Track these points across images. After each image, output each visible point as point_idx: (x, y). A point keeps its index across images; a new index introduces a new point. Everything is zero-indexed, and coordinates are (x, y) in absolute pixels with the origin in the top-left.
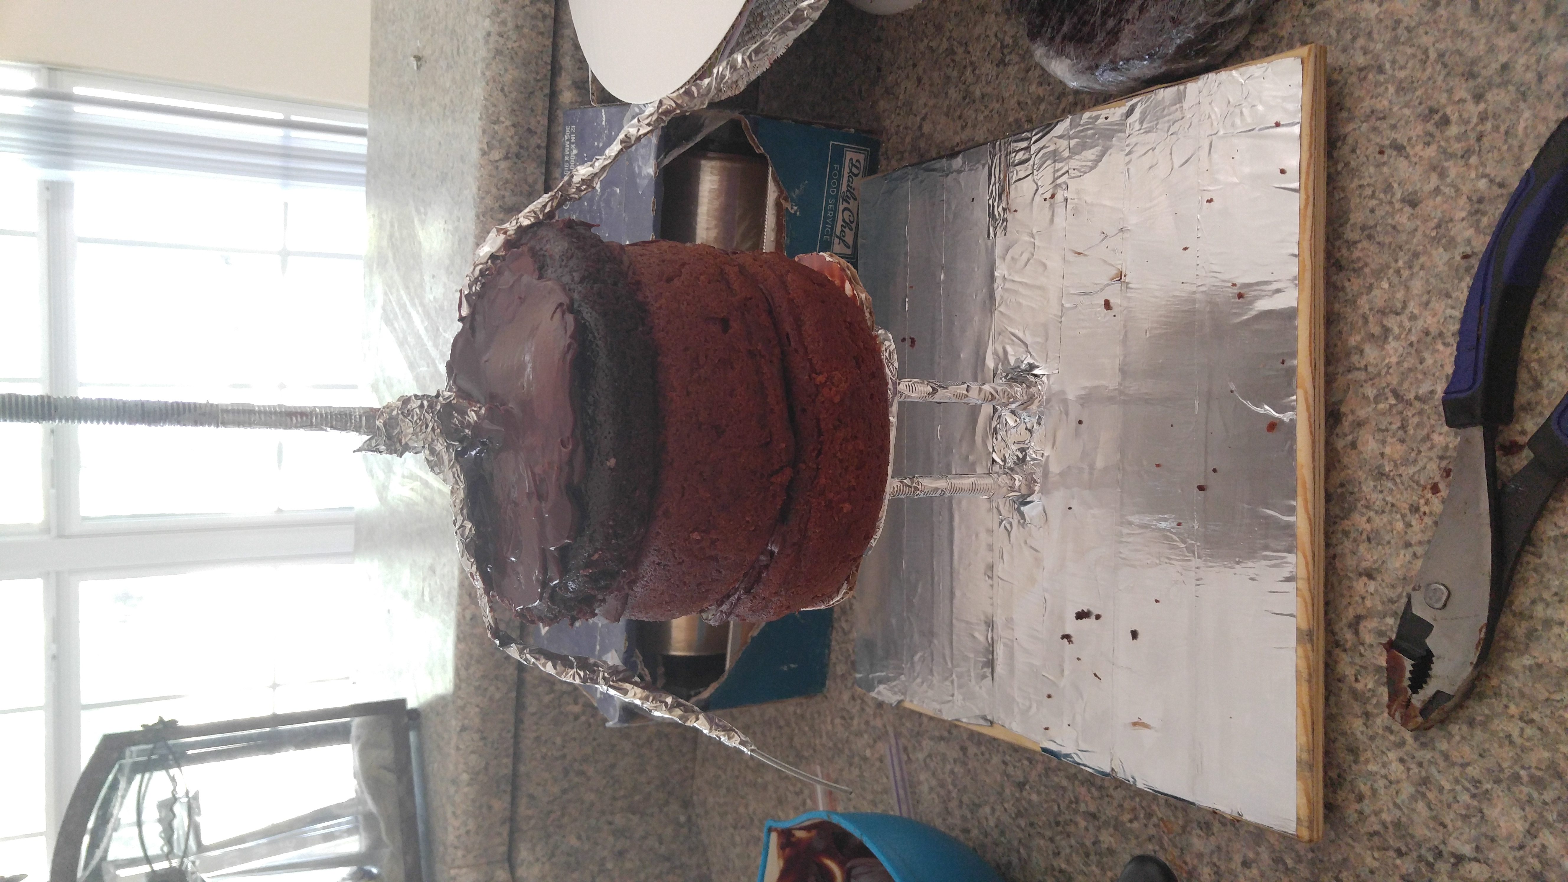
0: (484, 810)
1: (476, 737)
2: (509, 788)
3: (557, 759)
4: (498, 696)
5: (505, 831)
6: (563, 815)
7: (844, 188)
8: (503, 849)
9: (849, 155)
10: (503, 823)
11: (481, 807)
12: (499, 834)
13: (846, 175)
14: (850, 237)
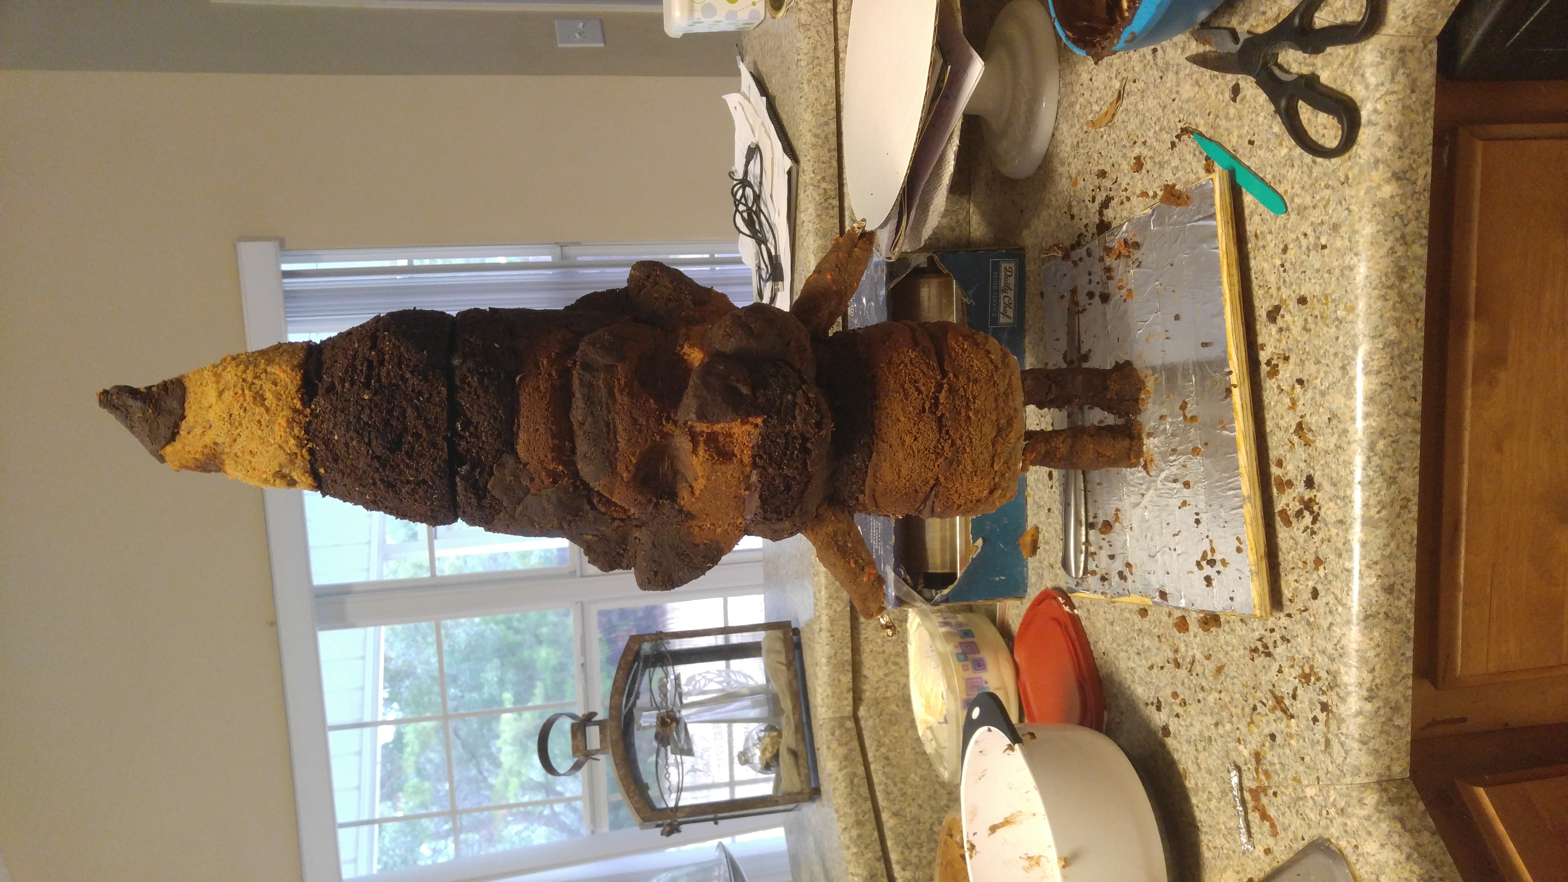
0: (836, 682)
1: (828, 634)
2: (850, 669)
3: (879, 653)
4: (839, 609)
5: (850, 696)
6: (887, 691)
7: (1003, 284)
8: (850, 708)
9: (1003, 265)
10: (848, 692)
11: (834, 680)
12: (846, 698)
13: (1003, 277)
14: (1010, 313)
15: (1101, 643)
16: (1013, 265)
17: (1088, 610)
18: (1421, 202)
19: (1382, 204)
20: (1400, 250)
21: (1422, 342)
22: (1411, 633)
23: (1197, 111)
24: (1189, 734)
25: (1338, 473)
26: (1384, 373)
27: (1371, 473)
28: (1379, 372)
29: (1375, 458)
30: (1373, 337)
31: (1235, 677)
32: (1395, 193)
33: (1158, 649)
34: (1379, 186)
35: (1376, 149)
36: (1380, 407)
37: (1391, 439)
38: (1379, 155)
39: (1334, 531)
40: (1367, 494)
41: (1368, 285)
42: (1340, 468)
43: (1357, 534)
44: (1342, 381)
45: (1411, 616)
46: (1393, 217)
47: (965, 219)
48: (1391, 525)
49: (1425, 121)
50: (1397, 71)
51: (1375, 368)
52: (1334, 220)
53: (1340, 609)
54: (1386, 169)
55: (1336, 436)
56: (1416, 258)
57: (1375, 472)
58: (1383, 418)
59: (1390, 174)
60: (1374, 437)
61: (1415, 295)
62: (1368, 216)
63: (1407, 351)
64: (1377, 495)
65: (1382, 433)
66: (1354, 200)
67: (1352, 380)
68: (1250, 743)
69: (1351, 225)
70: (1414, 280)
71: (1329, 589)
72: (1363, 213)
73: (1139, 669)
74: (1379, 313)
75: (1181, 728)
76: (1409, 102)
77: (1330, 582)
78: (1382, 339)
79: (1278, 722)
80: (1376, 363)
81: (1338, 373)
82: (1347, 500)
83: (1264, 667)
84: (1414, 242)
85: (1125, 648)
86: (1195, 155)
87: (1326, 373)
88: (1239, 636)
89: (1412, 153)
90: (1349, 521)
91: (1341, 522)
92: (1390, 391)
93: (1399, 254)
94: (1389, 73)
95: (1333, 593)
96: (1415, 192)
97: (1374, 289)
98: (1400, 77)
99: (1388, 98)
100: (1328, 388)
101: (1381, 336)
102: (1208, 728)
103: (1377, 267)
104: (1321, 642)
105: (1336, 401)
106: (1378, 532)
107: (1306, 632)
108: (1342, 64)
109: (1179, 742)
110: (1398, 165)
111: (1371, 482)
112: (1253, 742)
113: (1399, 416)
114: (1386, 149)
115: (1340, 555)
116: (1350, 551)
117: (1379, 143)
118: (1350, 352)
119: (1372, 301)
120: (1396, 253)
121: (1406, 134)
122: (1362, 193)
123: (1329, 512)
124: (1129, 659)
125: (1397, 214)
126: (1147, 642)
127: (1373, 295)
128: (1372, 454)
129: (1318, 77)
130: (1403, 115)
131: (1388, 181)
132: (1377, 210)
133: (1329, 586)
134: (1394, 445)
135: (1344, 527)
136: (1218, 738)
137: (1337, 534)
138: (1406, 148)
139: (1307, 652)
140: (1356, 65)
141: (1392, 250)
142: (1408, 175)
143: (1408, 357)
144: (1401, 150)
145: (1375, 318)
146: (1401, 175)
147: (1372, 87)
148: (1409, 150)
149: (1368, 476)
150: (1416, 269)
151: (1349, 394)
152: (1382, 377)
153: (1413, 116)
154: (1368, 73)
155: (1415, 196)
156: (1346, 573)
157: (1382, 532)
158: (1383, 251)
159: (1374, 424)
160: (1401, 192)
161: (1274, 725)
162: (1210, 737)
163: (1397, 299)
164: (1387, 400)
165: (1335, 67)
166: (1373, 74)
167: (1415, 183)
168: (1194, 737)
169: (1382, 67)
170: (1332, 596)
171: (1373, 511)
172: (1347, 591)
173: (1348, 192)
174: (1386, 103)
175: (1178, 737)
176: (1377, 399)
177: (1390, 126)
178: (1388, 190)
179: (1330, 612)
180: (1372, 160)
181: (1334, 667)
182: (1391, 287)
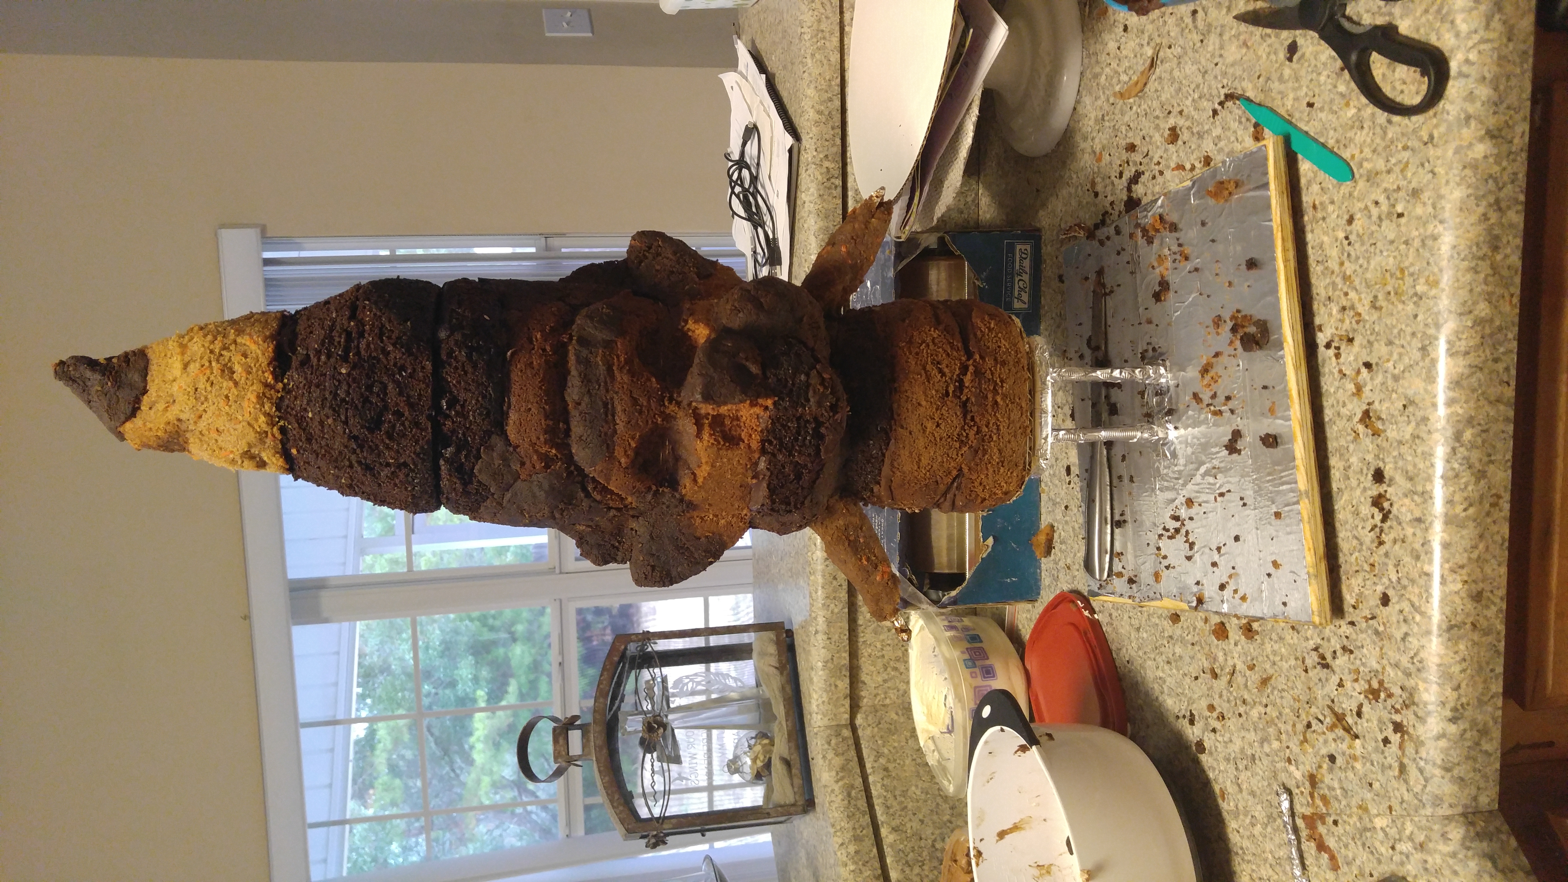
0: (833, 688)
1: (825, 637)
2: (849, 675)
3: (878, 657)
4: (836, 610)
5: (847, 703)
6: (886, 698)
7: (1017, 267)
8: (847, 716)
9: (1018, 247)
10: (846, 698)
11: (830, 685)
12: (843, 705)
13: (1018, 260)
14: (1025, 297)
15: (1124, 650)
16: (1028, 247)
17: (1110, 615)
18: (1518, 164)
19: (1474, 166)
20: (1494, 217)
21: (1517, 320)
22: (1502, 646)
23: (1245, 75)
24: (1228, 751)
25: (1415, 466)
26: (1472, 354)
27: (1456, 466)
28: (1467, 353)
29: (1462, 449)
30: (1461, 314)
31: (1283, 690)
32: (1489, 152)
33: (1192, 658)
34: (1471, 145)
35: (1467, 104)
36: (1468, 392)
37: (1480, 428)
38: (1471, 110)
39: (1409, 531)
40: (1452, 489)
41: (1456, 256)
42: (1417, 460)
43: (1437, 534)
44: (1421, 364)
45: (1501, 627)
46: (1486, 180)
47: (973, 201)
48: (1479, 524)
49: (1523, 73)
50: (1493, 16)
51: (1463, 349)
52: (1414, 184)
53: (1418, 618)
54: (1479, 126)
55: (1413, 424)
56: (1511, 226)
57: (1461, 464)
58: (1472, 404)
59: (1483, 132)
60: (1461, 426)
61: (1509, 268)
62: (1458, 179)
63: (1500, 329)
64: (1462, 490)
65: (1470, 421)
66: (1439, 162)
67: (1434, 362)
68: (1303, 763)
69: (1436, 190)
70: (1508, 251)
71: (1403, 595)
72: (1451, 175)
73: (1169, 680)
74: (1469, 288)
75: (1218, 744)
76: (1505, 51)
77: (1405, 587)
78: (1472, 316)
79: (1338, 742)
80: (1463, 343)
81: (1417, 355)
82: (1426, 496)
83: (1320, 680)
84: (1509, 208)
85: (1152, 656)
86: (1240, 122)
87: (1400, 355)
88: (1289, 645)
89: (1508, 108)
90: (1430, 519)
91: (1419, 520)
92: (1479, 375)
93: (1492, 221)
94: (1484, 19)
95: (1409, 600)
96: (1510, 153)
97: (1463, 260)
98: (1496, 24)
99: (1482, 47)
100: (1403, 372)
101: (1470, 312)
102: (1251, 745)
103: (1467, 235)
104: (1392, 655)
105: (1414, 386)
106: (1464, 532)
107: (1375, 643)
108: (1426, 11)
109: (1216, 760)
110: (1492, 122)
111: (1457, 476)
112: (1307, 763)
113: (1490, 402)
114: (1478, 104)
115: (1418, 558)
116: (1429, 553)
117: (1470, 97)
118: (1431, 331)
119: (1460, 274)
120: (1489, 219)
121: (1502, 87)
122: (1450, 153)
123: (1403, 510)
124: (1157, 668)
125: (1491, 176)
126: (1178, 650)
127: (1461, 267)
128: (1457, 445)
129: (1396, 28)
130: (1499, 65)
131: (1481, 140)
132: (1468, 172)
133: (1403, 592)
134: (1484, 435)
135: (1423, 526)
136: (1263, 757)
137: (1414, 534)
138: (1501, 103)
139: (1375, 666)
140: (1444, 11)
141: (1485, 217)
142: (1503, 133)
143: (1500, 336)
144: (1496, 105)
145: (1464, 294)
146: (1496, 133)
147: (1463, 35)
148: (1505, 105)
149: (1453, 469)
150: (1510, 238)
151: (1431, 378)
152: (1471, 359)
153: (1510, 68)
154: (1459, 19)
155: (1512, 157)
156: (1426, 578)
157: (1470, 532)
158: (1473, 218)
159: (1460, 411)
160: (1495, 151)
161: (1333, 745)
162: (1253, 755)
163: (1490, 271)
164: (1476, 384)
165: (1418, 14)
166: (1464, 20)
167: (1511, 142)
168: (1233, 755)
169: (1475, 13)
170: (1407, 602)
171: (1459, 509)
172: (1427, 598)
173: (1431, 152)
174: (1479, 52)
175: (1215, 754)
176: (1465, 383)
177: (1484, 78)
178: (1481, 149)
179: (1405, 621)
180: (1463, 116)
181: (1410, 683)
182: (1483, 258)
